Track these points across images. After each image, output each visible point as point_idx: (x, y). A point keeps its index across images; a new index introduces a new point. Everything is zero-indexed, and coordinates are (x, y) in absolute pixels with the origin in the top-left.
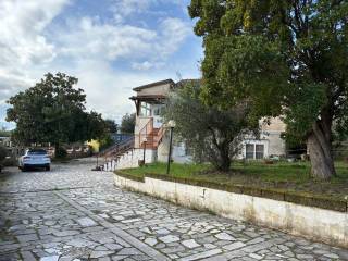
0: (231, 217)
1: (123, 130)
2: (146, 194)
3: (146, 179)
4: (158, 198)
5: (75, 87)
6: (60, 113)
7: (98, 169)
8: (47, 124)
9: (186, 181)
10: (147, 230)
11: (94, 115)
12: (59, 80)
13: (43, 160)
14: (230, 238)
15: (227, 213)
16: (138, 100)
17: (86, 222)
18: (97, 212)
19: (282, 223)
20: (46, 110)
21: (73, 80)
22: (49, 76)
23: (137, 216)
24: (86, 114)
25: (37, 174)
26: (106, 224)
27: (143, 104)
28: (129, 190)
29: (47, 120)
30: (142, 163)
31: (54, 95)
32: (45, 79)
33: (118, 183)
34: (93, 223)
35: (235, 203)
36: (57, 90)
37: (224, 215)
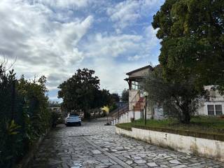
0: (183, 151)
1: (123, 100)
2: (133, 138)
3: (133, 129)
4: (140, 140)
5: (93, 76)
6: (86, 91)
7: (108, 124)
8: (79, 98)
9: (155, 129)
10: (129, 157)
11: (105, 91)
12: (85, 72)
13: (77, 119)
14: (178, 163)
15: (181, 149)
16: (130, 80)
17: (96, 152)
18: (103, 147)
19: (214, 154)
20: (78, 90)
21: (92, 72)
22: (79, 71)
23: (125, 150)
24: (100, 91)
25: (74, 127)
26: (106, 153)
27: (133, 82)
28: (124, 136)
29: (79, 96)
30: (133, 120)
31: (82, 81)
32: (77, 72)
33: (118, 132)
34: (99, 152)
35: (185, 142)
36: (83, 79)
37: (179, 150)
